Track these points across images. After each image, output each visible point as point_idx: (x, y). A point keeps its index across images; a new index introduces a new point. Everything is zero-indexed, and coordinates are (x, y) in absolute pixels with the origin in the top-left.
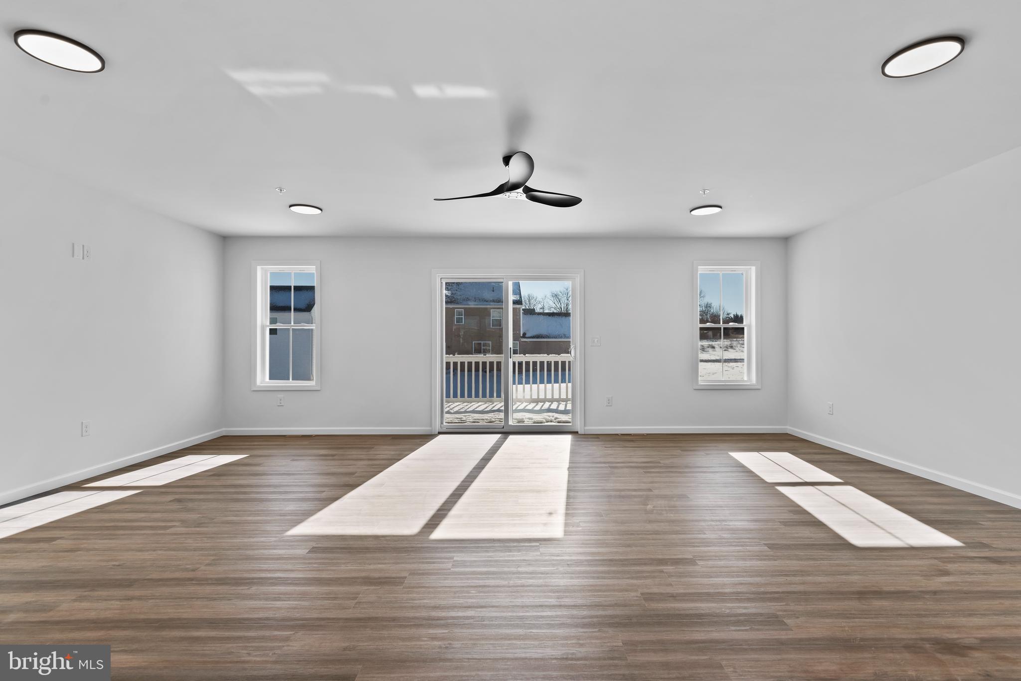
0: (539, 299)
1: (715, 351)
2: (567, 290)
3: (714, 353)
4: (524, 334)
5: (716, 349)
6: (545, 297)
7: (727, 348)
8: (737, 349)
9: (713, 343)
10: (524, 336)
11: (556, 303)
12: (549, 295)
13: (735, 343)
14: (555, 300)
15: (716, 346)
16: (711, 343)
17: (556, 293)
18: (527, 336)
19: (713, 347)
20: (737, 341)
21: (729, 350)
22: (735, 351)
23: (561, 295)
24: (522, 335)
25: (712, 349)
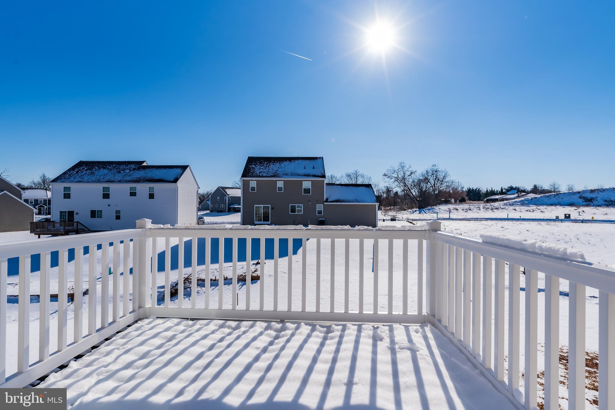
0: (338, 177)
1: (459, 212)
2: (356, 172)
3: (458, 213)
4: (327, 199)
5: (459, 211)
6: (342, 176)
7: (467, 210)
8: (474, 211)
9: (457, 207)
10: (327, 200)
11: (349, 180)
12: (344, 175)
13: (472, 207)
14: (348, 178)
15: (459, 209)
16: (455, 207)
17: (349, 174)
18: (328, 201)
19: (457, 210)
20: (473, 205)
21: (469, 211)
22: (472, 212)
23: (352, 175)
24: (325, 200)
25: (457, 211)
